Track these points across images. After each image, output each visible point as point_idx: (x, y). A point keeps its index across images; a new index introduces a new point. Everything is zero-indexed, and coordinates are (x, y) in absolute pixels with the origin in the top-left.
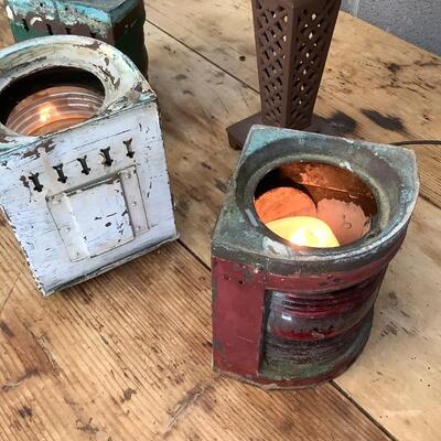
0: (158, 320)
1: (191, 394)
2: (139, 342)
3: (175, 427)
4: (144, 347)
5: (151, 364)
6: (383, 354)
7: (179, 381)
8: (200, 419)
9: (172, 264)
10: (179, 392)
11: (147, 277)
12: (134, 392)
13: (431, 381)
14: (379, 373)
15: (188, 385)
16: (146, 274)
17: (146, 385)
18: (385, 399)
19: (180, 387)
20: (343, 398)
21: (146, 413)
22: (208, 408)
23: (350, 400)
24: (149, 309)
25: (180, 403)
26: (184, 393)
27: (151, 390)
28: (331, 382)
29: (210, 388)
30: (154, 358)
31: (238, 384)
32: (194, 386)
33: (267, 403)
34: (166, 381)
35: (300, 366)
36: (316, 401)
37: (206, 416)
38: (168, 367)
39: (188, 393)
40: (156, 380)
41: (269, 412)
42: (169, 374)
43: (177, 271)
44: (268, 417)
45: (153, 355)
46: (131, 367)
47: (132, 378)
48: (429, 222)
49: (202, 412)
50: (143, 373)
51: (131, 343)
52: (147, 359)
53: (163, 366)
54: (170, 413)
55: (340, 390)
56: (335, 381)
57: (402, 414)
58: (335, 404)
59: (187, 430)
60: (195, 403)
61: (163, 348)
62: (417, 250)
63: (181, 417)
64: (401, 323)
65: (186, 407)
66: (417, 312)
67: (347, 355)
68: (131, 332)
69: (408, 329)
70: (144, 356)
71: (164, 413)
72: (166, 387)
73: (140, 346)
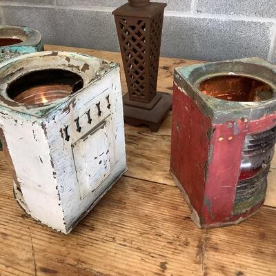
0: (146, 219)
1: (200, 247)
2: (146, 236)
3: (206, 268)
4: (151, 237)
5: (163, 244)
7: (187, 244)
8: (217, 257)
9: (130, 188)
10: (192, 250)
11: (120, 201)
12: (166, 263)
15: (194, 243)
16: (118, 199)
17: (170, 256)
19: (190, 247)
21: (182, 270)
22: (216, 249)
24: (137, 216)
25: (197, 255)
26: (196, 249)
27: (175, 257)
29: (207, 239)
30: (161, 239)
31: (220, 229)
32: (197, 242)
33: (243, 231)
34: (180, 248)
36: (265, 217)
37: (218, 254)
38: (174, 240)
39: (197, 247)
40: (172, 250)
41: (248, 235)
42: (178, 243)
43: (136, 190)
44: (250, 237)
45: (159, 238)
46: (152, 251)
47: (156, 256)
50: (163, 250)
51: (141, 238)
52: (158, 242)
53: (170, 241)
54: (198, 263)
56: (264, 204)
59: (214, 266)
60: (206, 250)
61: (162, 232)
63: (205, 261)
65: (203, 255)
68: (136, 233)
70: (155, 242)
71: (193, 264)
72: (182, 251)
73: (148, 238)
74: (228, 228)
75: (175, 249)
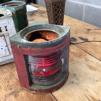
0: (12, 75)
1: (13, 92)
2: (5, 80)
3: (5, 100)
4: (6, 81)
5: (6, 85)
6: (68, 88)
7: (11, 89)
8: (12, 99)
11: (14, 66)
13: (80, 96)
14: (65, 92)
15: (13, 90)
17: (2, 89)
18: (65, 99)
20: (53, 97)
22: (16, 96)
23: (55, 98)
24: (11, 73)
25: (9, 94)
26: (11, 92)
27: (3, 91)
28: (51, 93)
29: (18, 92)
31: (26, 91)
33: (32, 97)
34: (8, 89)
36: (45, 97)
37: (14, 98)
38: (10, 86)
40: (5, 88)
42: (9, 87)
45: (7, 83)
50: (3, 87)
51: (3, 80)
52: (5, 84)
53: (8, 85)
58: (50, 99)
60: (13, 95)
61: (10, 81)
63: (8, 98)
64: (75, 81)
65: (10, 95)
66: (81, 79)
67: (55, 85)
68: (4, 77)
69: (77, 83)
71: (4, 96)
73: (5, 81)
74: (28, 92)
75: (6, 88)
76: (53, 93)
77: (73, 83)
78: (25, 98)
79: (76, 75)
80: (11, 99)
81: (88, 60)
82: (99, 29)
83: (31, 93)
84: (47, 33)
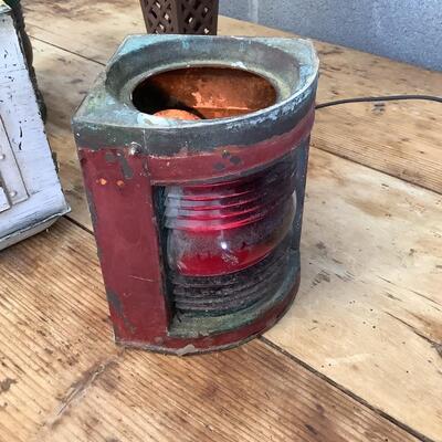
0: (46, 302)
1: (88, 374)
2: (22, 327)
3: (67, 414)
4: (28, 332)
5: (38, 349)
6: (317, 302)
7: (72, 362)
8: (100, 401)
9: (65, 244)
10: (72, 375)
11: (34, 261)
12: (14, 382)
13: (376, 323)
14: (315, 322)
15: (84, 365)
16: (32, 257)
17: (29, 372)
18: (324, 346)
19: (73, 369)
20: (275, 352)
21: (29, 403)
22: (110, 386)
23: (286, 354)
24: (37, 293)
25: (74, 385)
26: (79, 375)
27: (36, 377)
28: (260, 337)
29: (112, 365)
30: (41, 342)
31: (147, 355)
32: (91, 365)
33: (184, 370)
34: (56, 365)
35: (220, 319)
36: (243, 360)
37: (107, 395)
38: (59, 349)
39: (84, 373)
40: (43, 365)
41: (187, 380)
42: (60, 356)
43: (71, 251)
44: (187, 385)
45: (39, 340)
46: (11, 355)
47: (12, 367)
48: (350, 176)
49: (102, 392)
50: (27, 360)
51: (12, 329)
52: (31, 344)
53: (52, 349)
54: (61, 399)
55: (272, 345)
57: (347, 360)
58: (266, 360)
59: (82, 415)
60: (94, 384)
61: (52, 329)
62: (341, 202)
63: (75, 401)
64: (333, 269)
65: (82, 389)
66: (349, 257)
68: (12, 318)
69: (342, 274)
70: (27, 342)
71: (53, 400)
72: (55, 371)
73: (23, 332)
74: (159, 355)
75: (48, 365)
76: (265, 335)
77: (328, 280)
78: (156, 384)
79: (326, 245)
80: (92, 404)
81: (348, 180)
82: (334, 52)
83: (174, 358)
84: (200, 80)
